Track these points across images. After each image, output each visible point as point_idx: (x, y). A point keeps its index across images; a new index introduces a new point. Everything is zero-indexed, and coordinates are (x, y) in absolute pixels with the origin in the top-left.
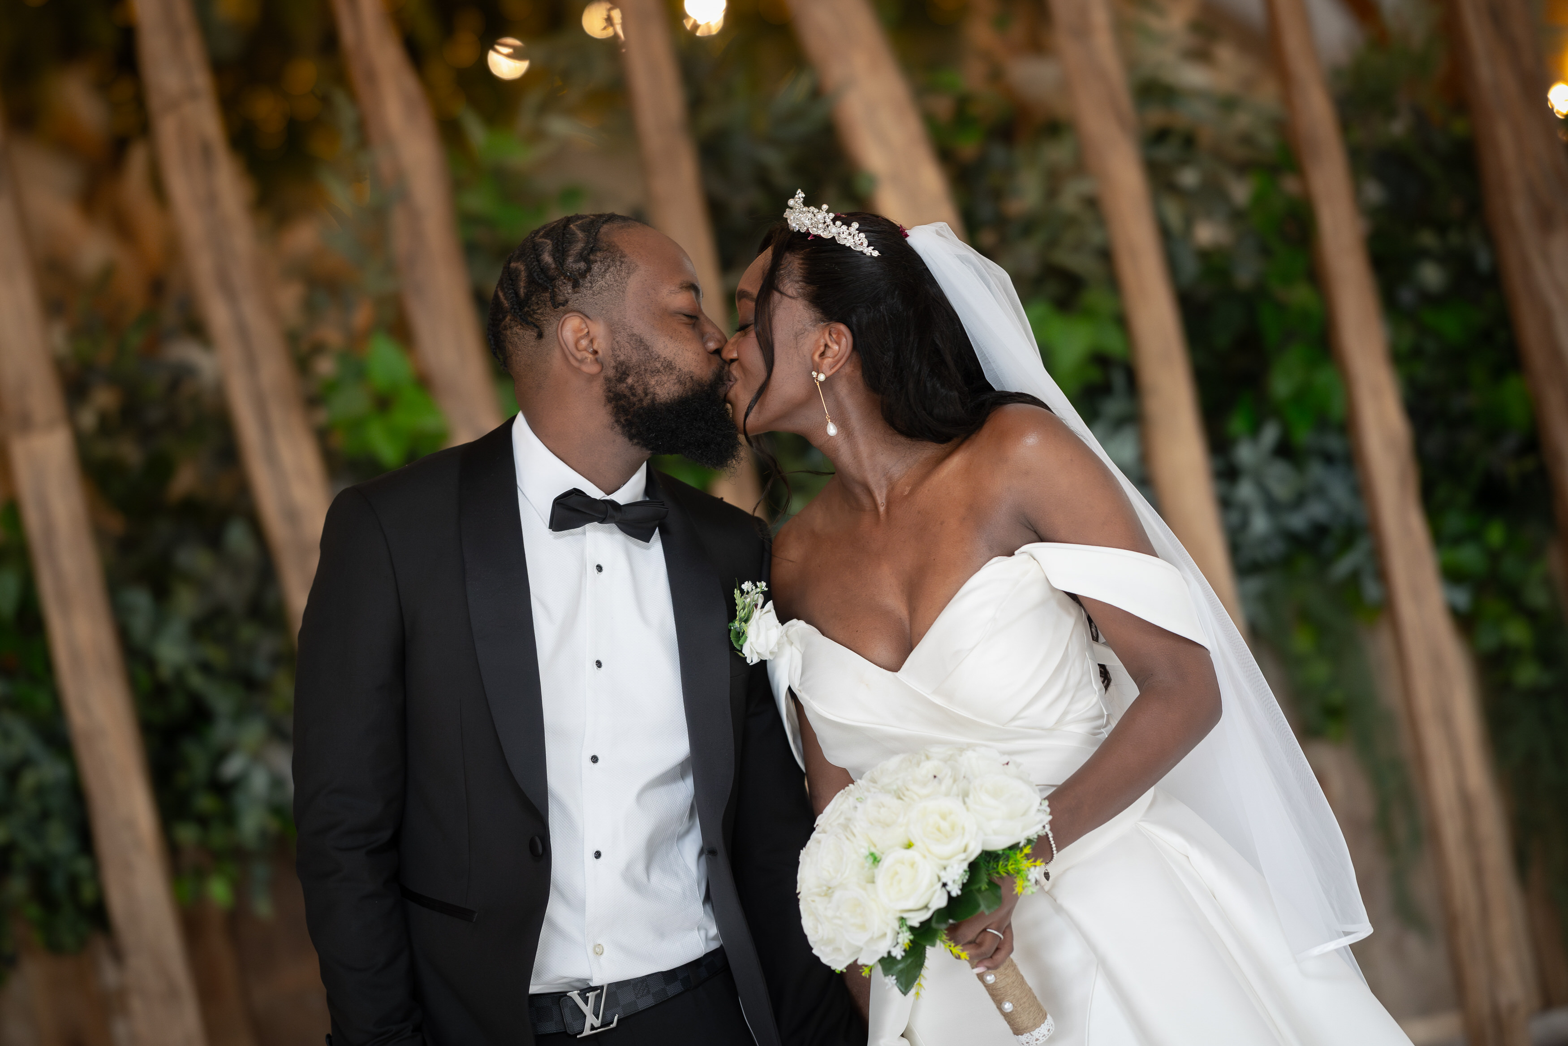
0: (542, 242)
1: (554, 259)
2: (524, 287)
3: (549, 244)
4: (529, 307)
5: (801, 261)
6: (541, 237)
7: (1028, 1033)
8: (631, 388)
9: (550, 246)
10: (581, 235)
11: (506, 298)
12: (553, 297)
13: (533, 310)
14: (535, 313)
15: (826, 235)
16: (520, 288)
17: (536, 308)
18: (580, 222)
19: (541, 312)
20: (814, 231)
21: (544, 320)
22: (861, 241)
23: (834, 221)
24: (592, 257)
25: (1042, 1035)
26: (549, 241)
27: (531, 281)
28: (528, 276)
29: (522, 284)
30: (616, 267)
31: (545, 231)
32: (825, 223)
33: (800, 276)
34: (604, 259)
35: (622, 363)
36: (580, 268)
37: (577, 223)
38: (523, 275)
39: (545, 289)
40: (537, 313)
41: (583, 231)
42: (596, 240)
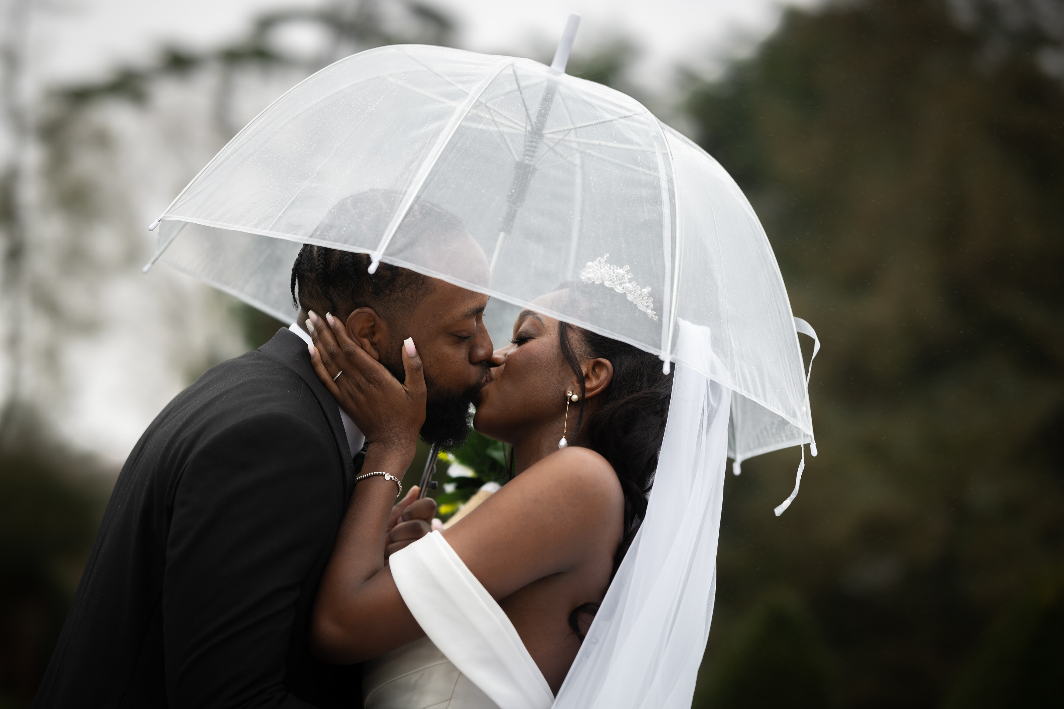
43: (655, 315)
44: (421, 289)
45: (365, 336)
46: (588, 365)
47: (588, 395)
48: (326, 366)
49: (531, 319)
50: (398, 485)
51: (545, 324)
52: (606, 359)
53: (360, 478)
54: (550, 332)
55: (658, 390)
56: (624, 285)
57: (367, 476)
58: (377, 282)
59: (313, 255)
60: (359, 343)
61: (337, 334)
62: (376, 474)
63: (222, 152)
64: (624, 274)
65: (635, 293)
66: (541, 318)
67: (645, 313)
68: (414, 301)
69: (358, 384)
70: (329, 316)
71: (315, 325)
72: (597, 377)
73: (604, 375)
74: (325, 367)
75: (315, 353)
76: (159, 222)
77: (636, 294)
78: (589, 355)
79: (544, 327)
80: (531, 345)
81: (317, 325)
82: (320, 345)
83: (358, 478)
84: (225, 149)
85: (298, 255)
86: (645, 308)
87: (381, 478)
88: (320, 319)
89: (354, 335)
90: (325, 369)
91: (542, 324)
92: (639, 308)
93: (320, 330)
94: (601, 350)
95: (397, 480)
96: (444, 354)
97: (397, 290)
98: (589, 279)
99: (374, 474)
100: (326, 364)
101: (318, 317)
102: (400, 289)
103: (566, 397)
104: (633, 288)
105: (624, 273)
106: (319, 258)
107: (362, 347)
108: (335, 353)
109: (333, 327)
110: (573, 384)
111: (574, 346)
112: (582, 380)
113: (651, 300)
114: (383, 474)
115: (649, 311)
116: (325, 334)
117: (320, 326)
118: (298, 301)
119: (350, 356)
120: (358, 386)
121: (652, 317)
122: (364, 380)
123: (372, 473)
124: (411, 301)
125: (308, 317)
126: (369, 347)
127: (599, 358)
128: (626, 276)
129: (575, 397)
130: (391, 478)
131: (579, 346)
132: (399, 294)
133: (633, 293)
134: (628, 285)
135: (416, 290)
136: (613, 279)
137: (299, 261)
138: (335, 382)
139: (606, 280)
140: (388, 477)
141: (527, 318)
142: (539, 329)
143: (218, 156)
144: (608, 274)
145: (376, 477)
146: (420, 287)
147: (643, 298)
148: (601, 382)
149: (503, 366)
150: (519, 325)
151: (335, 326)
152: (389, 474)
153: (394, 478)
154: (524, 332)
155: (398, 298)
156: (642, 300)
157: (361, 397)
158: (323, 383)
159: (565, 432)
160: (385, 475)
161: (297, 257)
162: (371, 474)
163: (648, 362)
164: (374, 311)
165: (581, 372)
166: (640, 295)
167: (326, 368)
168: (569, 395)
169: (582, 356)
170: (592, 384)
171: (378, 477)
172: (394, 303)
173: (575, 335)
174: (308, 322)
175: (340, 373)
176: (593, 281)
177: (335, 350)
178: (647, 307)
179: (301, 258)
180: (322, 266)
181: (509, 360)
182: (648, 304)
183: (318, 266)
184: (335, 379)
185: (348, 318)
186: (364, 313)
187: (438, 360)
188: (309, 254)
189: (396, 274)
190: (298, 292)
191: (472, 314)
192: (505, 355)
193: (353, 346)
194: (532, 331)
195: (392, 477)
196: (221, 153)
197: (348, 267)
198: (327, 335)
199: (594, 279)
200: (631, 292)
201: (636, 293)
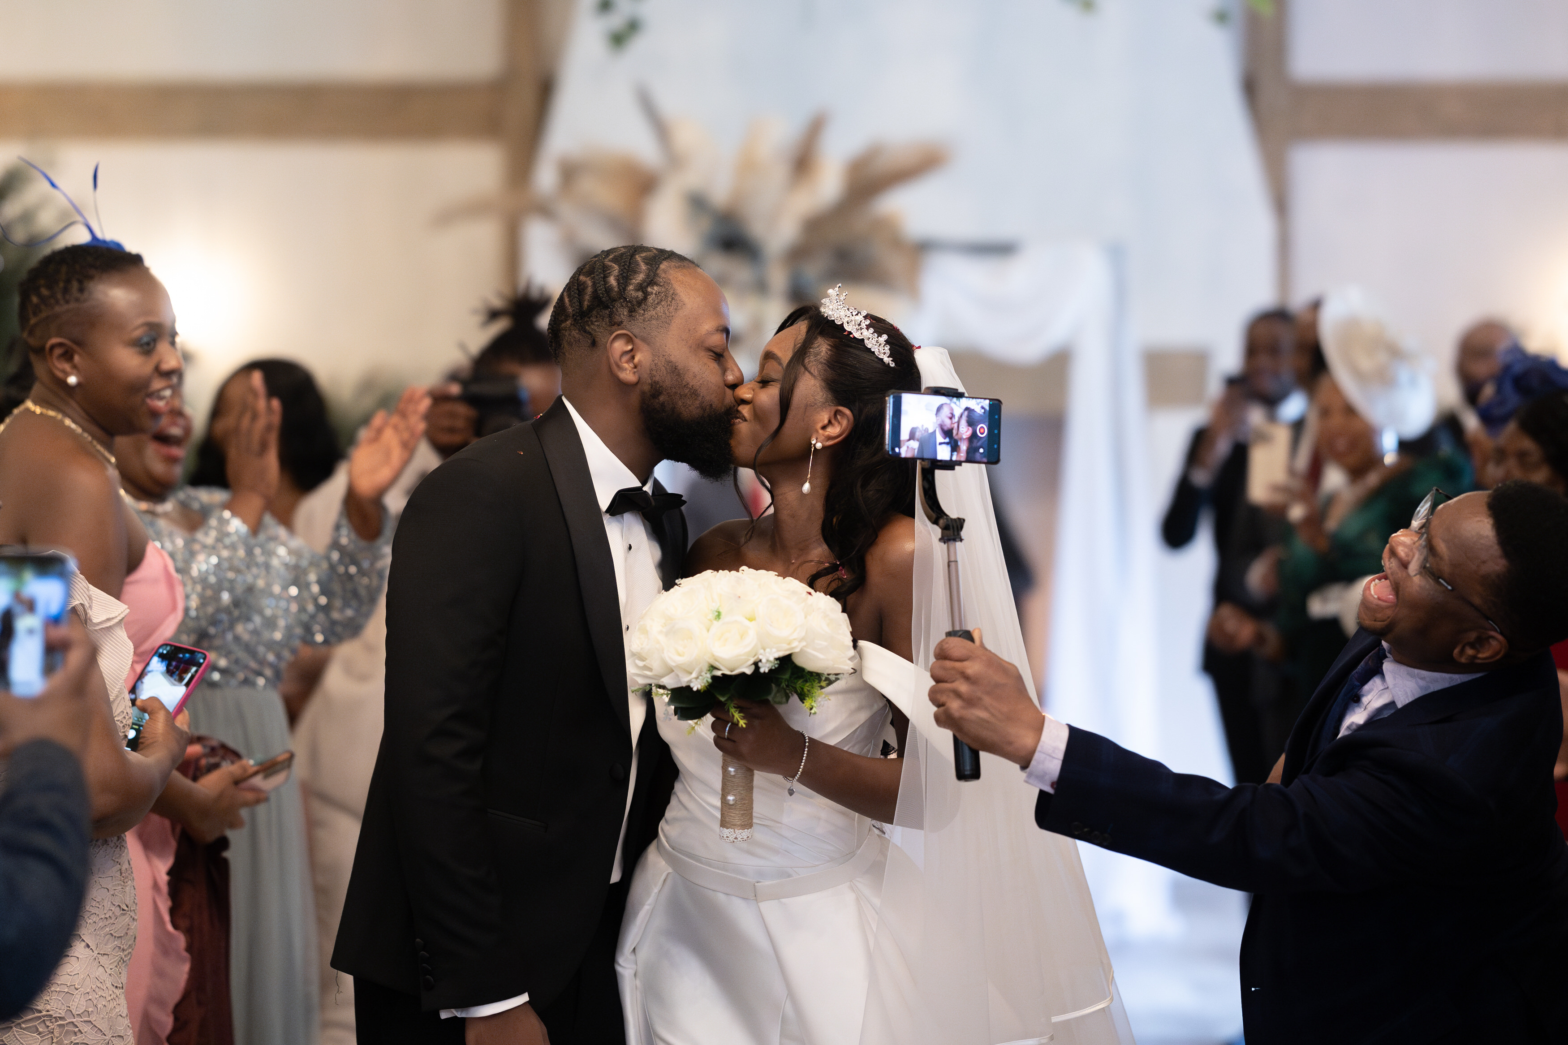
0: (611, 266)
1: (618, 284)
2: (588, 300)
3: (616, 269)
4: (589, 318)
5: (829, 348)
6: (610, 261)
7: (733, 830)
8: (663, 405)
9: (617, 271)
10: (644, 268)
11: (571, 305)
12: (611, 316)
13: (591, 321)
14: (592, 324)
15: (857, 335)
16: (585, 301)
17: (595, 320)
18: (643, 255)
19: (597, 325)
20: (847, 328)
21: (599, 332)
22: (885, 351)
23: (868, 327)
24: (649, 289)
25: (741, 837)
26: (616, 267)
27: (595, 296)
28: (593, 292)
29: (587, 297)
30: (667, 302)
31: (615, 256)
32: (859, 325)
33: (824, 359)
34: (659, 293)
35: (656, 383)
36: (638, 296)
37: (642, 255)
38: (589, 290)
39: (607, 307)
40: (594, 324)
41: (647, 264)
42: (656, 275)
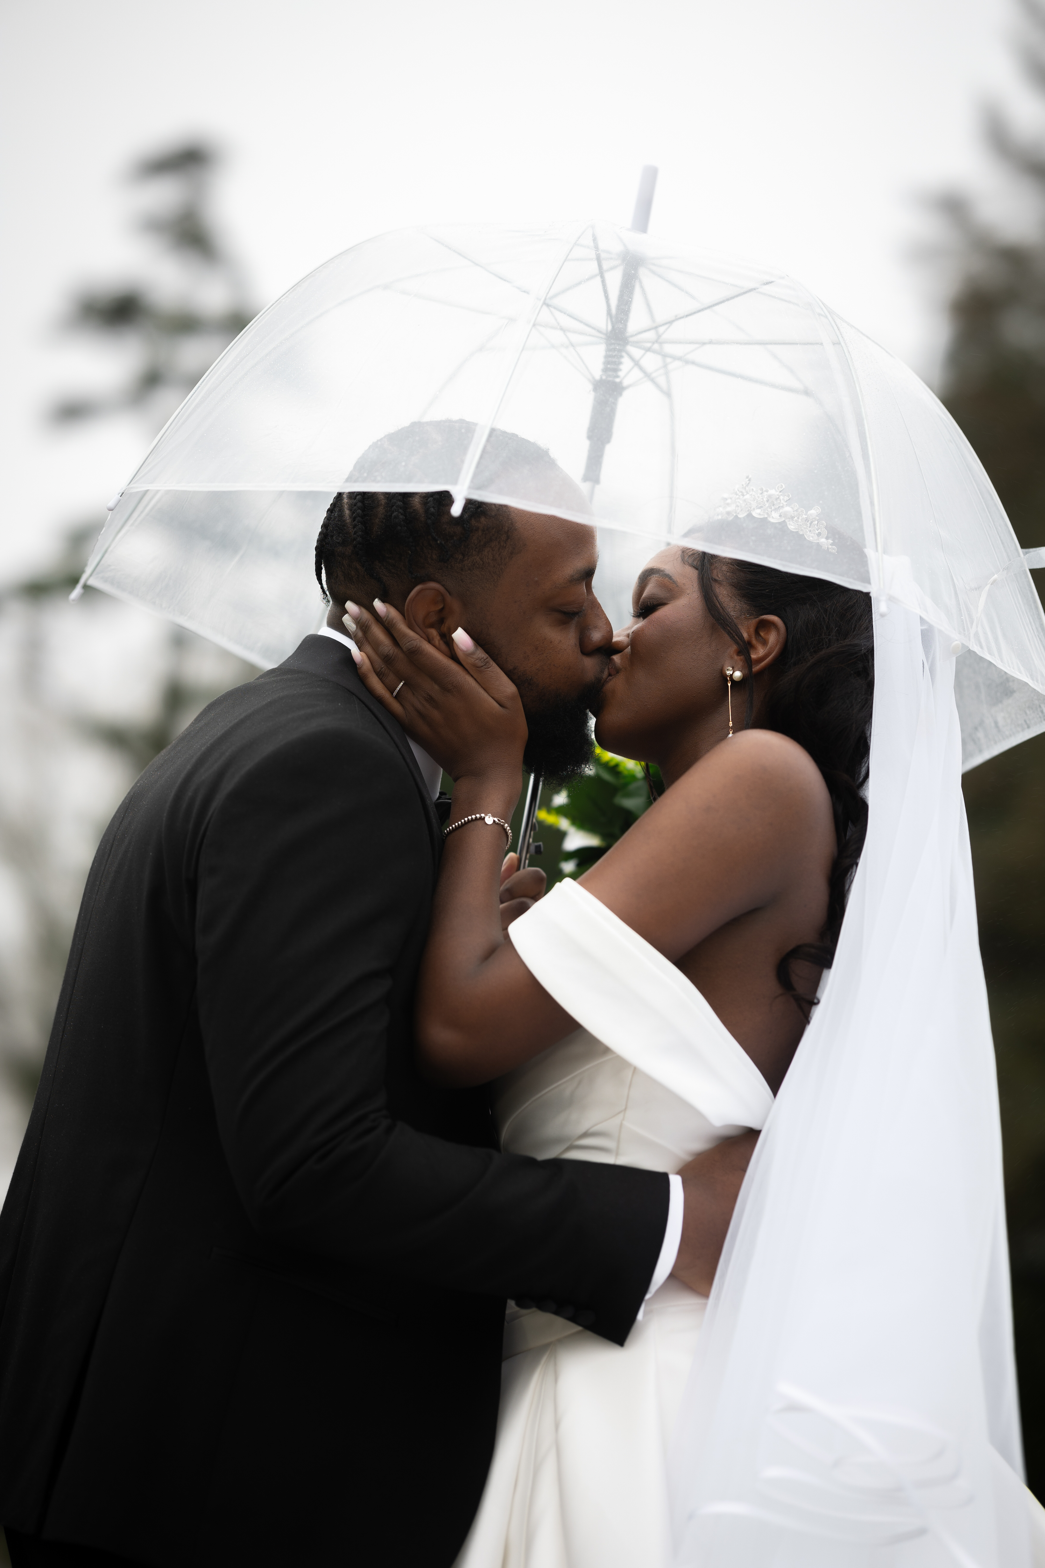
43: (832, 544)
44: (505, 547)
45: (432, 626)
46: (748, 628)
47: (756, 668)
48: (381, 677)
49: (656, 579)
50: (505, 830)
51: (679, 581)
52: (772, 614)
53: (450, 829)
54: (688, 592)
55: (856, 642)
56: (781, 511)
57: (458, 824)
58: (443, 542)
59: (344, 521)
60: (424, 636)
61: (392, 627)
62: (472, 818)
63: (196, 391)
64: (778, 497)
65: (798, 518)
66: (671, 575)
67: (818, 545)
68: (498, 567)
69: (430, 696)
70: (378, 604)
71: (357, 620)
72: (764, 642)
73: (772, 638)
74: (379, 678)
75: (363, 660)
76: (121, 496)
77: (800, 520)
78: (748, 614)
79: (677, 586)
80: (661, 613)
81: (360, 620)
82: (369, 649)
83: (447, 831)
84: (199, 387)
85: (322, 526)
86: (816, 537)
87: (480, 823)
88: (364, 610)
89: (417, 624)
90: (380, 681)
91: (673, 581)
92: (807, 538)
93: (367, 626)
94: (764, 604)
95: (502, 822)
96: (545, 639)
97: (472, 552)
98: (728, 513)
99: (468, 819)
100: (380, 675)
101: (360, 609)
102: (477, 550)
103: (724, 678)
104: (795, 512)
105: (778, 495)
106: (355, 522)
107: (430, 641)
108: (391, 655)
109: (385, 619)
110: (732, 658)
111: (725, 605)
112: (745, 649)
113: (822, 524)
114: (481, 817)
115: (823, 540)
116: (374, 631)
117: (365, 621)
118: (328, 593)
119: (413, 655)
120: (430, 700)
121: (828, 548)
122: (436, 687)
123: (466, 819)
124: (494, 567)
125: (345, 612)
126: (439, 641)
127: (762, 615)
128: (781, 497)
129: (738, 674)
130: (494, 821)
131: (732, 604)
132: (476, 557)
133: (796, 518)
134: (787, 509)
135: (499, 549)
136: (763, 506)
137: (324, 534)
138: (396, 697)
139: (754, 509)
140: (489, 820)
141: (650, 579)
142: (670, 590)
143: (191, 397)
144: (755, 501)
145: (472, 823)
146: (505, 545)
147: (811, 524)
148: (771, 648)
149: (629, 649)
150: (640, 593)
151: (388, 616)
152: (490, 815)
153: (498, 820)
154: (650, 598)
155: (474, 564)
156: (810, 527)
157: (435, 714)
158: (380, 700)
159: (731, 724)
160: (484, 818)
161: (320, 530)
162: (465, 821)
163: (834, 609)
164: (443, 585)
165: (741, 637)
166: (807, 520)
167: (381, 679)
168: (729, 672)
169: (737, 618)
170: (759, 652)
171: (475, 822)
172: (469, 571)
173: (723, 590)
174: (346, 619)
175: (402, 684)
176: (735, 515)
177: (391, 652)
178: (819, 534)
179: (327, 530)
180: (360, 533)
181: (635, 639)
182: (819, 531)
183: (355, 534)
184: (395, 694)
185: (407, 601)
186: (427, 589)
187: (537, 649)
188: (339, 521)
189: (468, 528)
190: (325, 580)
191: (580, 577)
192: (628, 636)
193: (417, 640)
194: (661, 594)
195: (496, 819)
196: (195, 393)
197: (399, 528)
198: (378, 632)
199: (736, 513)
200: (792, 518)
201: (800, 518)
